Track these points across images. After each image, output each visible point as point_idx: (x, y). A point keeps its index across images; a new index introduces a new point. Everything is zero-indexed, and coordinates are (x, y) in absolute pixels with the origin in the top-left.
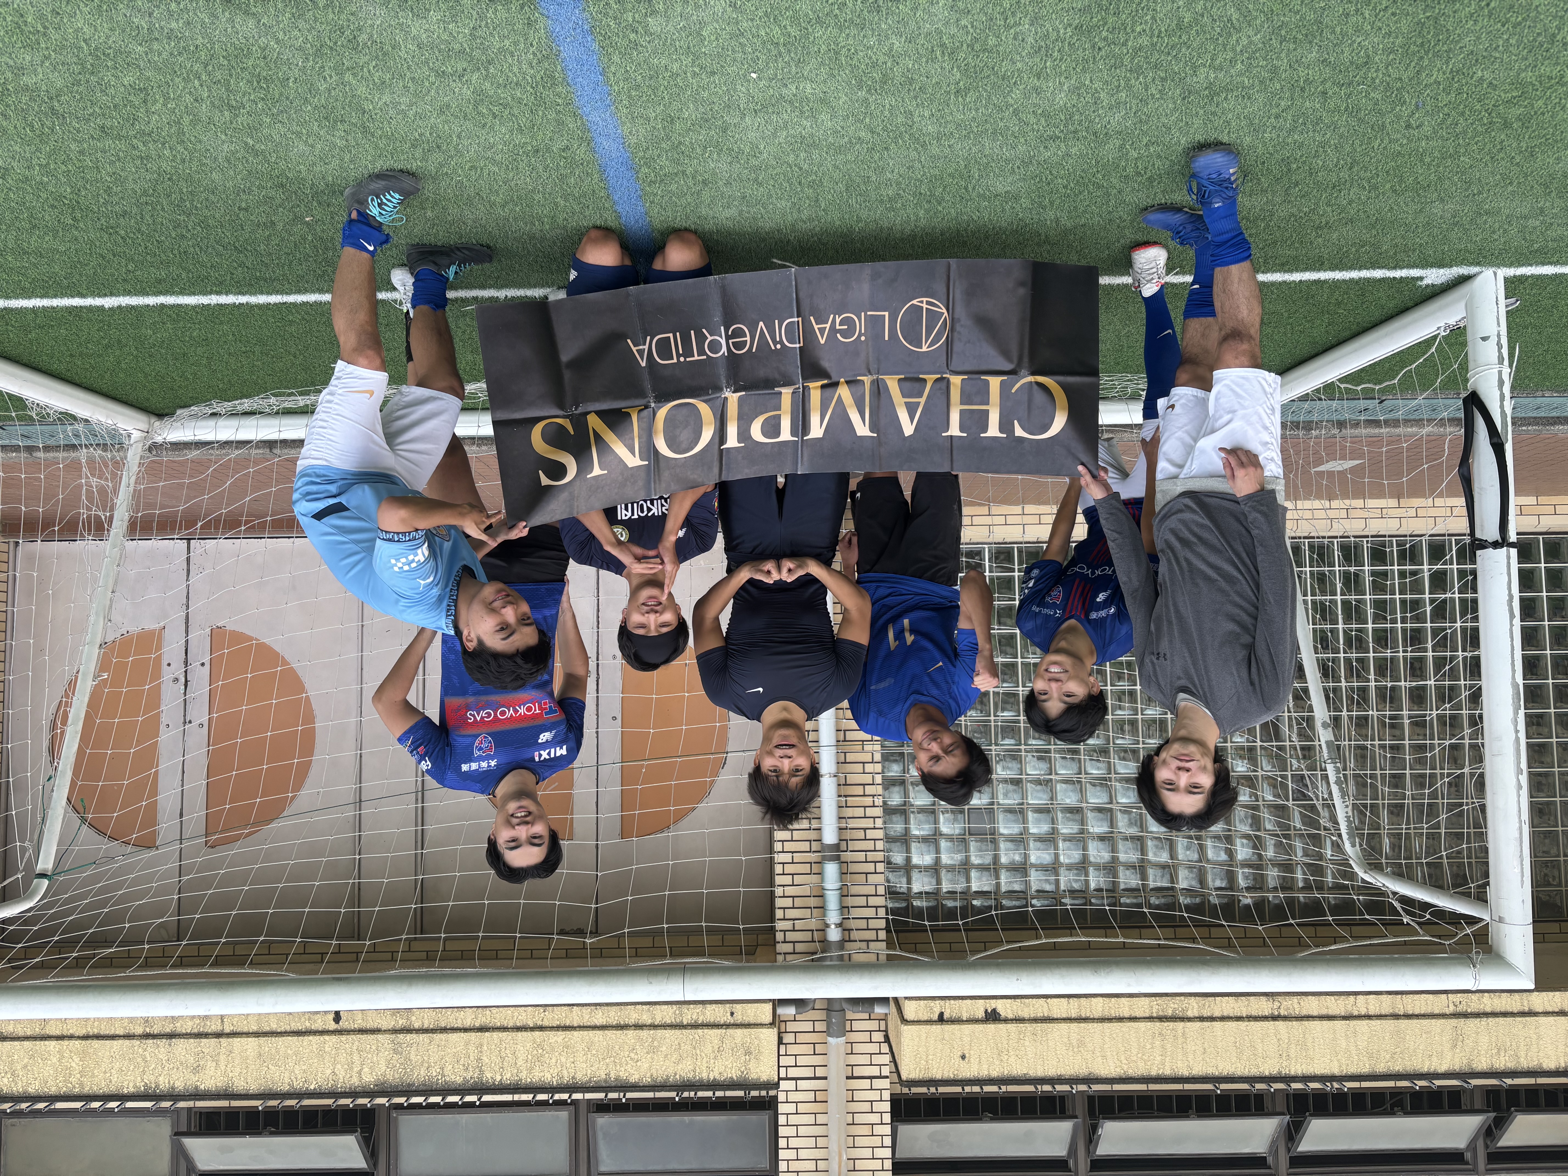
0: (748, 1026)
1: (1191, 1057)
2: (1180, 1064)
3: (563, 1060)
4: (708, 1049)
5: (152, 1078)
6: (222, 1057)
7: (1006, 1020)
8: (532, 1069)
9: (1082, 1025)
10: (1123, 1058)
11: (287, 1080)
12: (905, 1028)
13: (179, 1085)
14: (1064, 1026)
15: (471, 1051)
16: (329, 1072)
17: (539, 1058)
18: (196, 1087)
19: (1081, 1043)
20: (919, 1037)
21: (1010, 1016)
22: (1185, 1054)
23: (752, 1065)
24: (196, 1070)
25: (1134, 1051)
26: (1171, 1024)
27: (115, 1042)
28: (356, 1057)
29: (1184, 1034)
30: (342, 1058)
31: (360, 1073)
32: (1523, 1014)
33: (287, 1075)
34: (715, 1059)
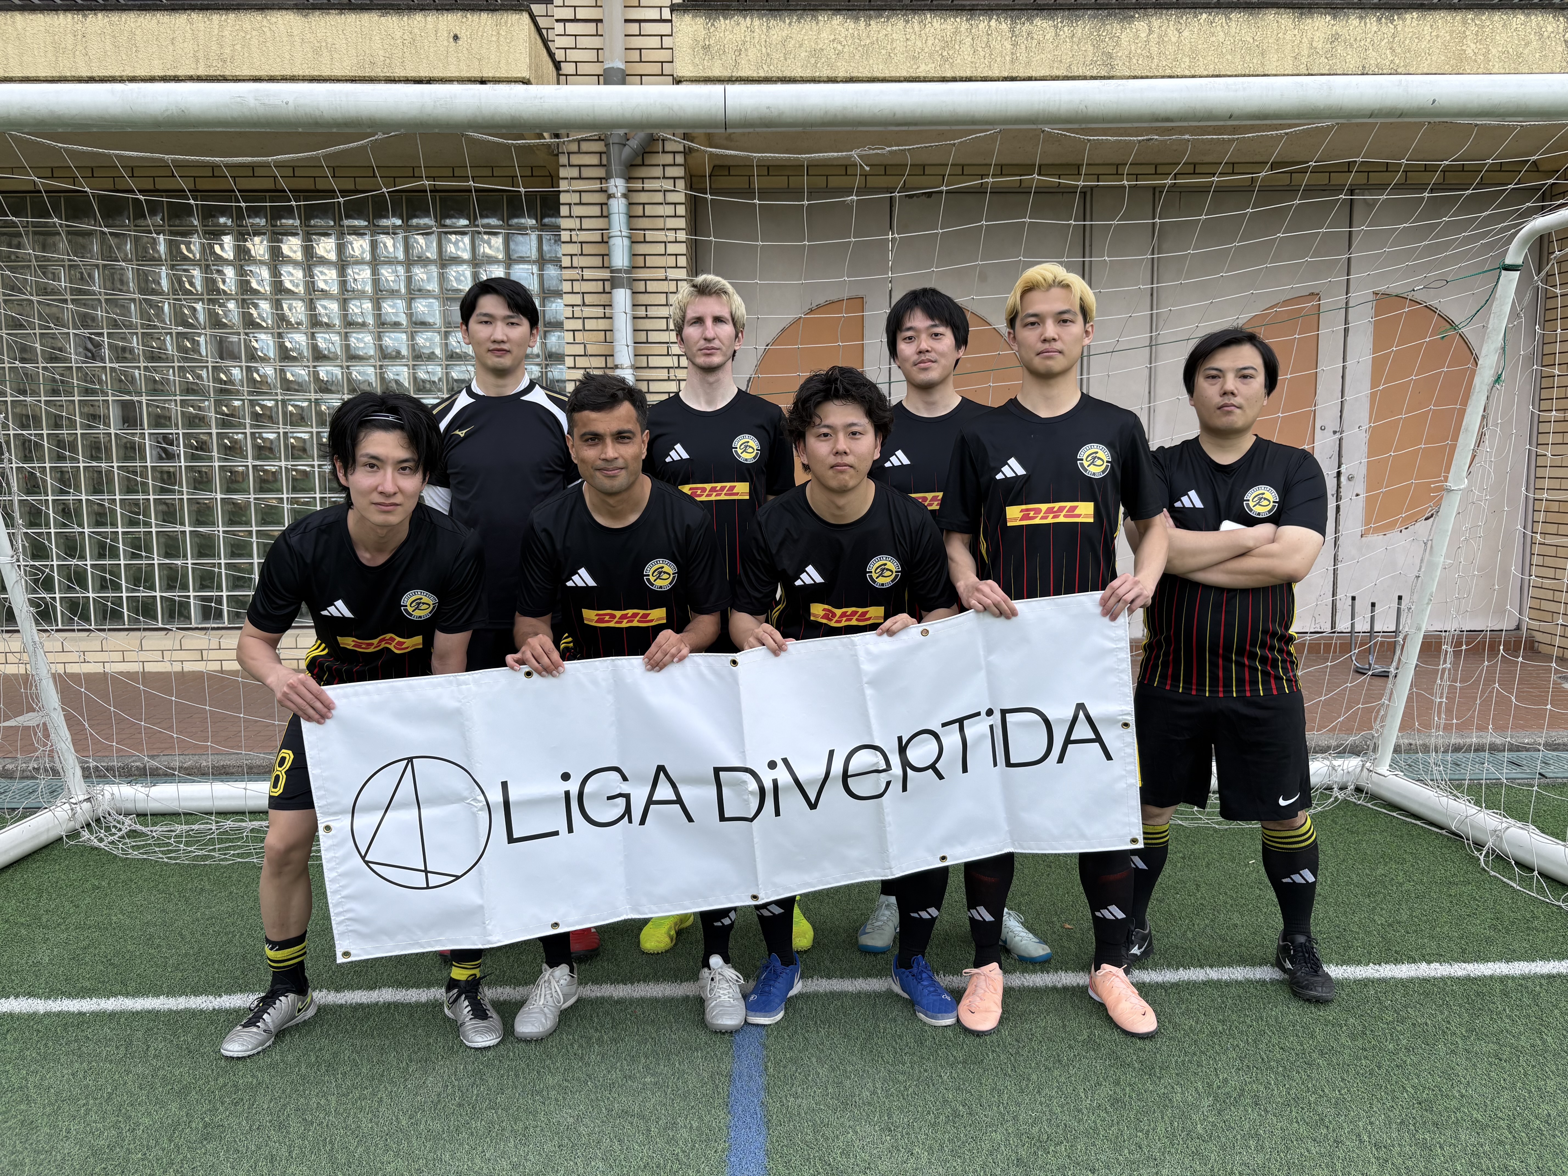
0: (707, 80)
1: (188, 35)
2: (201, 26)
3: (919, 44)
4: (753, 54)
5: (1384, 29)
6: (1305, 52)
7: (407, 80)
8: (955, 33)
9: (316, 73)
10: (268, 34)
11: (1233, 24)
12: (525, 73)
13: (1354, 20)
14: (338, 73)
15: (1024, 55)
16: (1186, 33)
17: (946, 45)
18: (1335, 17)
19: (317, 52)
20: (508, 63)
22: (195, 38)
23: (702, 33)
24: (1335, 38)
25: (255, 42)
26: (212, 72)
28: (1155, 50)
29: (197, 61)
30: (1171, 49)
31: (1151, 32)
33: (1233, 31)
34: (744, 43)
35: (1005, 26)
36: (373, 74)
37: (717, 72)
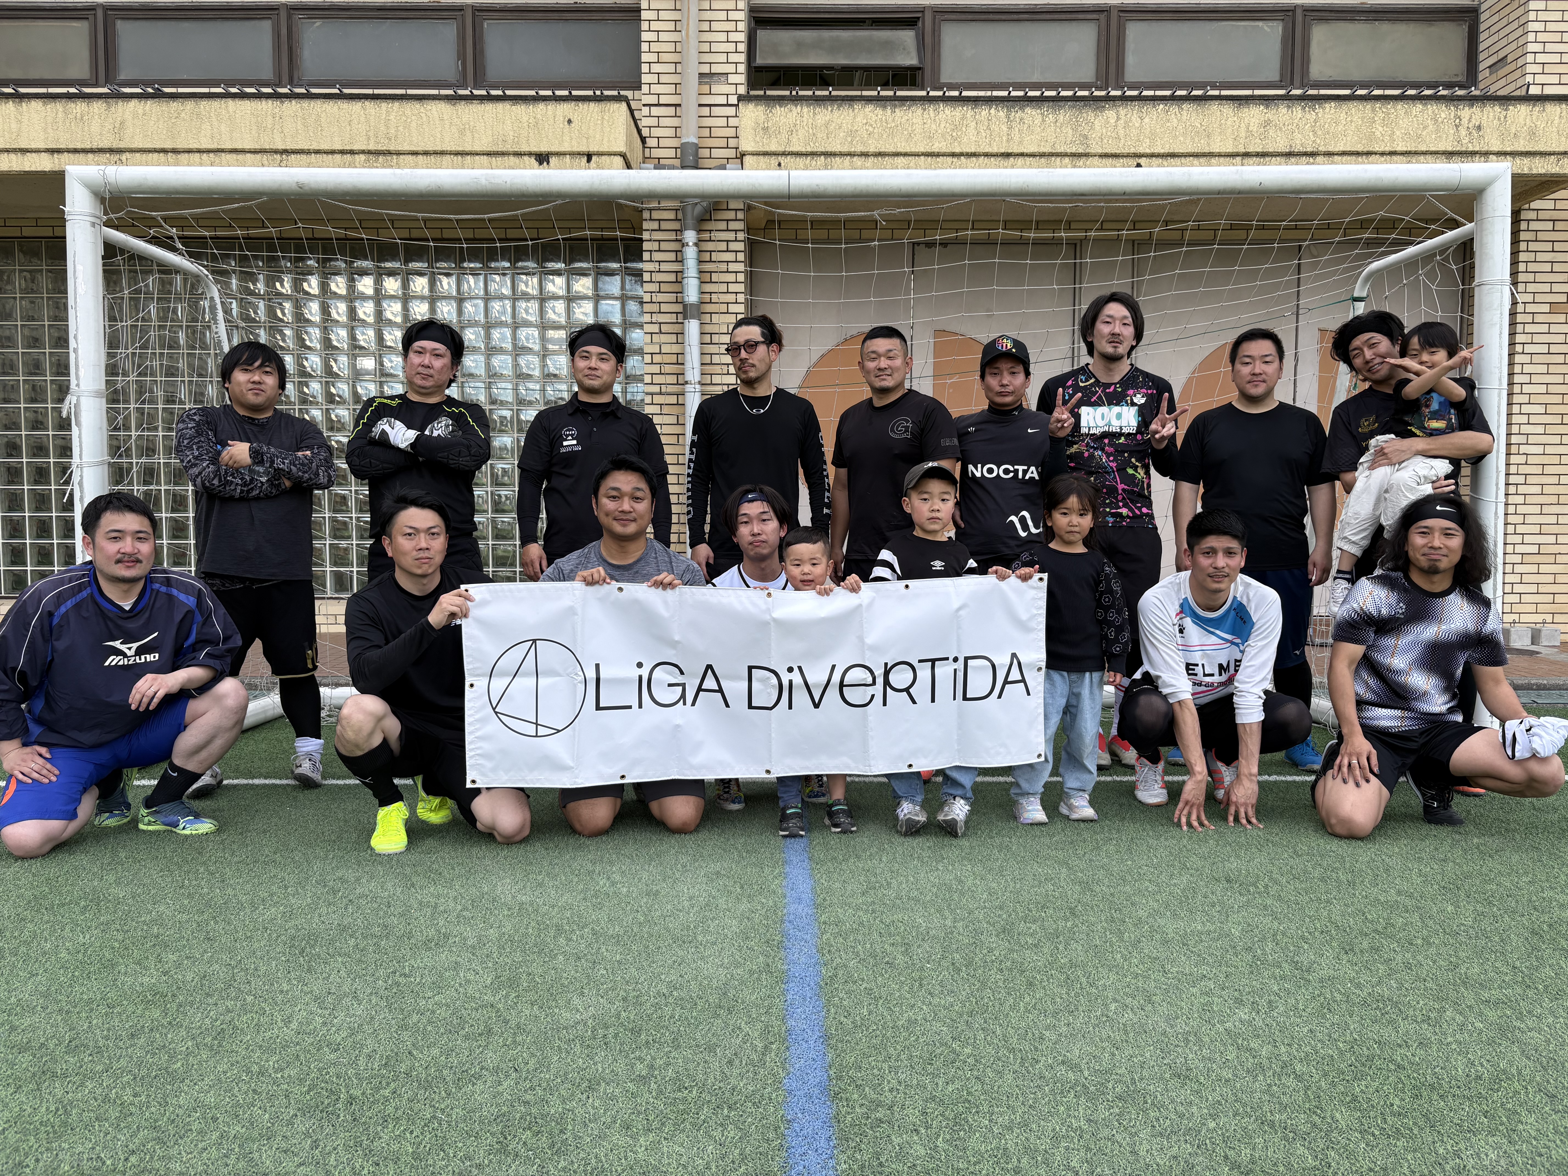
0: (765, 154)
1: (362, 119)
2: (373, 111)
3: (934, 126)
4: (801, 133)
5: (1308, 116)
6: (1243, 134)
7: (530, 154)
8: (962, 119)
9: (461, 149)
10: (425, 118)
11: (1184, 113)
12: (622, 148)
13: (1283, 110)
14: (477, 148)
15: (1017, 136)
16: (1147, 120)
17: (956, 128)
18: (1267, 107)
19: (462, 132)
20: (609, 141)
21: (526, 158)
22: (368, 121)
23: (762, 118)
24: (1267, 123)
25: (414, 124)
26: (380, 148)
27: (1342, 149)
28: (1122, 132)
29: (369, 139)
30: (1135, 132)
31: (1118, 119)
33: (1185, 118)
34: (795, 125)
35: (1002, 114)
36: (504, 149)
37: (773, 148)
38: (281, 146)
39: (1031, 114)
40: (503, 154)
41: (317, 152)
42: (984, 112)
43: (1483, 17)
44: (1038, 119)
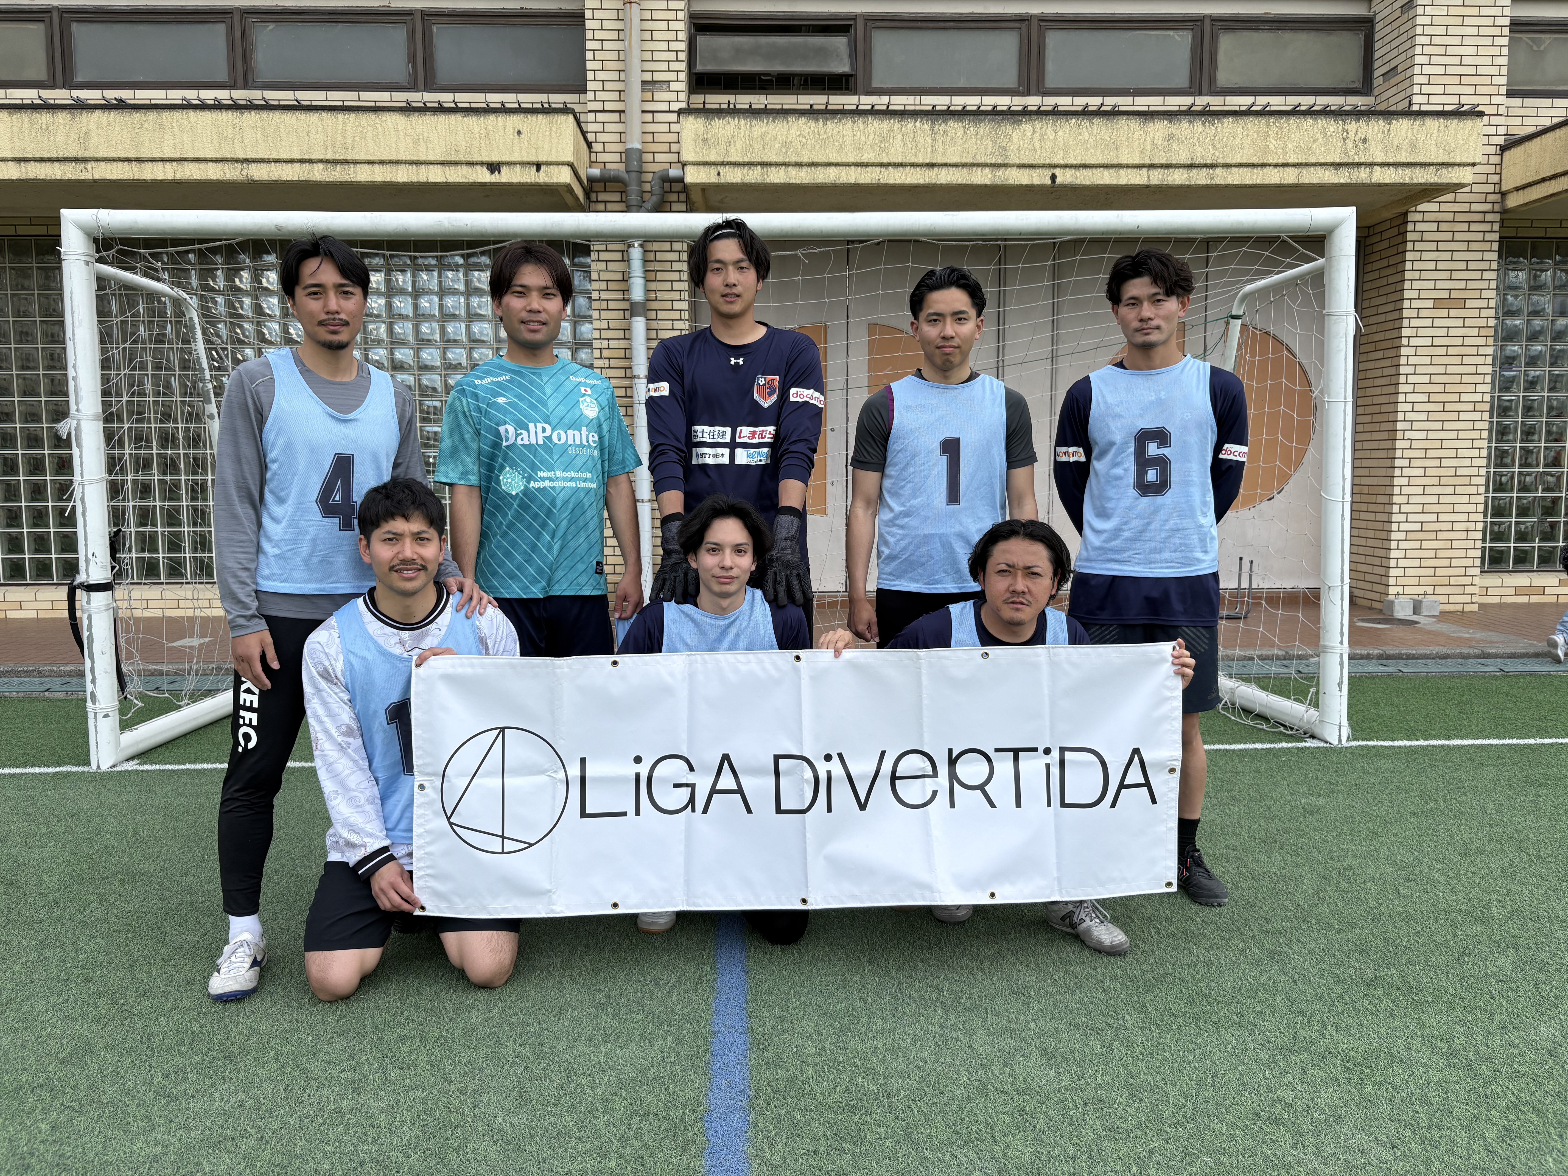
0: (705, 164)
1: (320, 129)
2: (330, 122)
3: (863, 138)
4: (739, 144)
5: (1208, 130)
6: (1149, 148)
7: (482, 164)
8: (890, 131)
9: (415, 158)
10: (380, 129)
11: (1095, 127)
12: (570, 158)
13: (1185, 124)
14: (432, 158)
15: (941, 147)
16: (1060, 133)
17: (883, 140)
18: (1170, 122)
19: (416, 143)
20: (557, 151)
21: (478, 167)
22: (325, 131)
23: (702, 129)
24: (1171, 137)
25: (370, 134)
26: (337, 157)
27: (1238, 163)
28: (1037, 145)
29: (327, 148)
30: (1049, 144)
31: (1034, 132)
32: (26, 160)
33: (1095, 131)
34: (733, 137)
35: (926, 127)
36: (457, 159)
37: (713, 158)
38: (241, 155)
39: (954, 127)
40: (456, 163)
41: (277, 161)
42: (910, 125)
43: (1378, 27)
44: (960, 133)
